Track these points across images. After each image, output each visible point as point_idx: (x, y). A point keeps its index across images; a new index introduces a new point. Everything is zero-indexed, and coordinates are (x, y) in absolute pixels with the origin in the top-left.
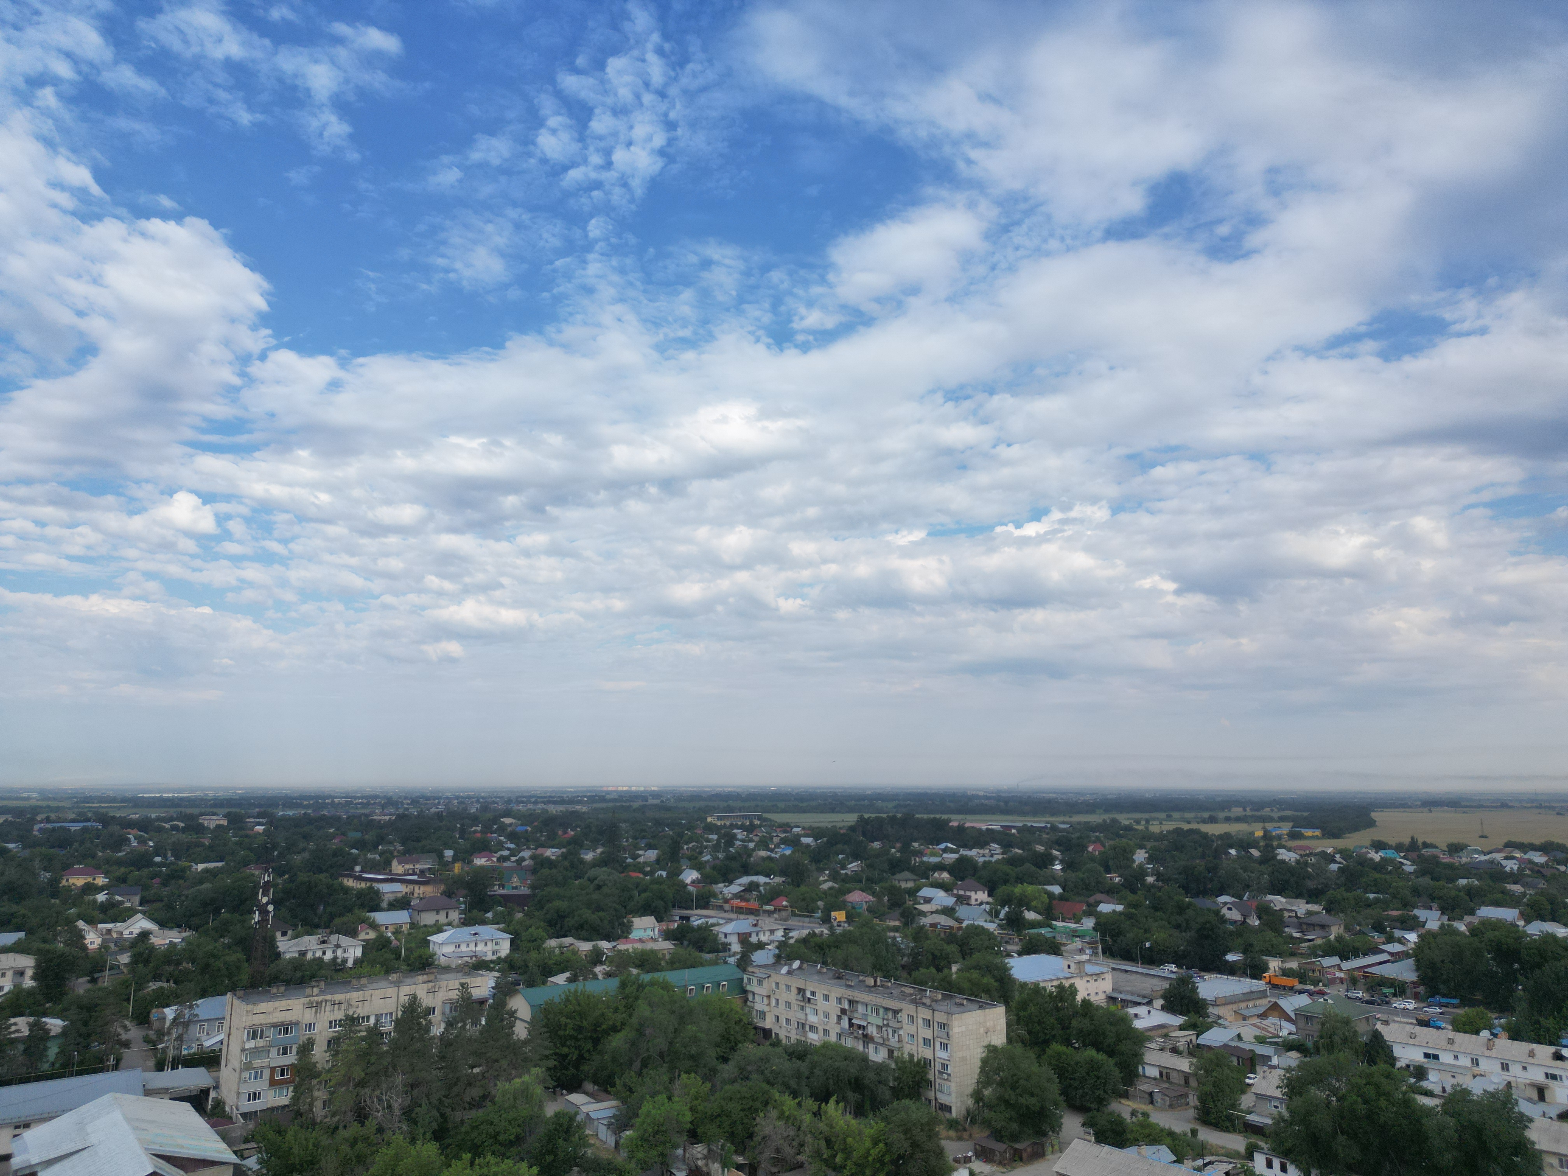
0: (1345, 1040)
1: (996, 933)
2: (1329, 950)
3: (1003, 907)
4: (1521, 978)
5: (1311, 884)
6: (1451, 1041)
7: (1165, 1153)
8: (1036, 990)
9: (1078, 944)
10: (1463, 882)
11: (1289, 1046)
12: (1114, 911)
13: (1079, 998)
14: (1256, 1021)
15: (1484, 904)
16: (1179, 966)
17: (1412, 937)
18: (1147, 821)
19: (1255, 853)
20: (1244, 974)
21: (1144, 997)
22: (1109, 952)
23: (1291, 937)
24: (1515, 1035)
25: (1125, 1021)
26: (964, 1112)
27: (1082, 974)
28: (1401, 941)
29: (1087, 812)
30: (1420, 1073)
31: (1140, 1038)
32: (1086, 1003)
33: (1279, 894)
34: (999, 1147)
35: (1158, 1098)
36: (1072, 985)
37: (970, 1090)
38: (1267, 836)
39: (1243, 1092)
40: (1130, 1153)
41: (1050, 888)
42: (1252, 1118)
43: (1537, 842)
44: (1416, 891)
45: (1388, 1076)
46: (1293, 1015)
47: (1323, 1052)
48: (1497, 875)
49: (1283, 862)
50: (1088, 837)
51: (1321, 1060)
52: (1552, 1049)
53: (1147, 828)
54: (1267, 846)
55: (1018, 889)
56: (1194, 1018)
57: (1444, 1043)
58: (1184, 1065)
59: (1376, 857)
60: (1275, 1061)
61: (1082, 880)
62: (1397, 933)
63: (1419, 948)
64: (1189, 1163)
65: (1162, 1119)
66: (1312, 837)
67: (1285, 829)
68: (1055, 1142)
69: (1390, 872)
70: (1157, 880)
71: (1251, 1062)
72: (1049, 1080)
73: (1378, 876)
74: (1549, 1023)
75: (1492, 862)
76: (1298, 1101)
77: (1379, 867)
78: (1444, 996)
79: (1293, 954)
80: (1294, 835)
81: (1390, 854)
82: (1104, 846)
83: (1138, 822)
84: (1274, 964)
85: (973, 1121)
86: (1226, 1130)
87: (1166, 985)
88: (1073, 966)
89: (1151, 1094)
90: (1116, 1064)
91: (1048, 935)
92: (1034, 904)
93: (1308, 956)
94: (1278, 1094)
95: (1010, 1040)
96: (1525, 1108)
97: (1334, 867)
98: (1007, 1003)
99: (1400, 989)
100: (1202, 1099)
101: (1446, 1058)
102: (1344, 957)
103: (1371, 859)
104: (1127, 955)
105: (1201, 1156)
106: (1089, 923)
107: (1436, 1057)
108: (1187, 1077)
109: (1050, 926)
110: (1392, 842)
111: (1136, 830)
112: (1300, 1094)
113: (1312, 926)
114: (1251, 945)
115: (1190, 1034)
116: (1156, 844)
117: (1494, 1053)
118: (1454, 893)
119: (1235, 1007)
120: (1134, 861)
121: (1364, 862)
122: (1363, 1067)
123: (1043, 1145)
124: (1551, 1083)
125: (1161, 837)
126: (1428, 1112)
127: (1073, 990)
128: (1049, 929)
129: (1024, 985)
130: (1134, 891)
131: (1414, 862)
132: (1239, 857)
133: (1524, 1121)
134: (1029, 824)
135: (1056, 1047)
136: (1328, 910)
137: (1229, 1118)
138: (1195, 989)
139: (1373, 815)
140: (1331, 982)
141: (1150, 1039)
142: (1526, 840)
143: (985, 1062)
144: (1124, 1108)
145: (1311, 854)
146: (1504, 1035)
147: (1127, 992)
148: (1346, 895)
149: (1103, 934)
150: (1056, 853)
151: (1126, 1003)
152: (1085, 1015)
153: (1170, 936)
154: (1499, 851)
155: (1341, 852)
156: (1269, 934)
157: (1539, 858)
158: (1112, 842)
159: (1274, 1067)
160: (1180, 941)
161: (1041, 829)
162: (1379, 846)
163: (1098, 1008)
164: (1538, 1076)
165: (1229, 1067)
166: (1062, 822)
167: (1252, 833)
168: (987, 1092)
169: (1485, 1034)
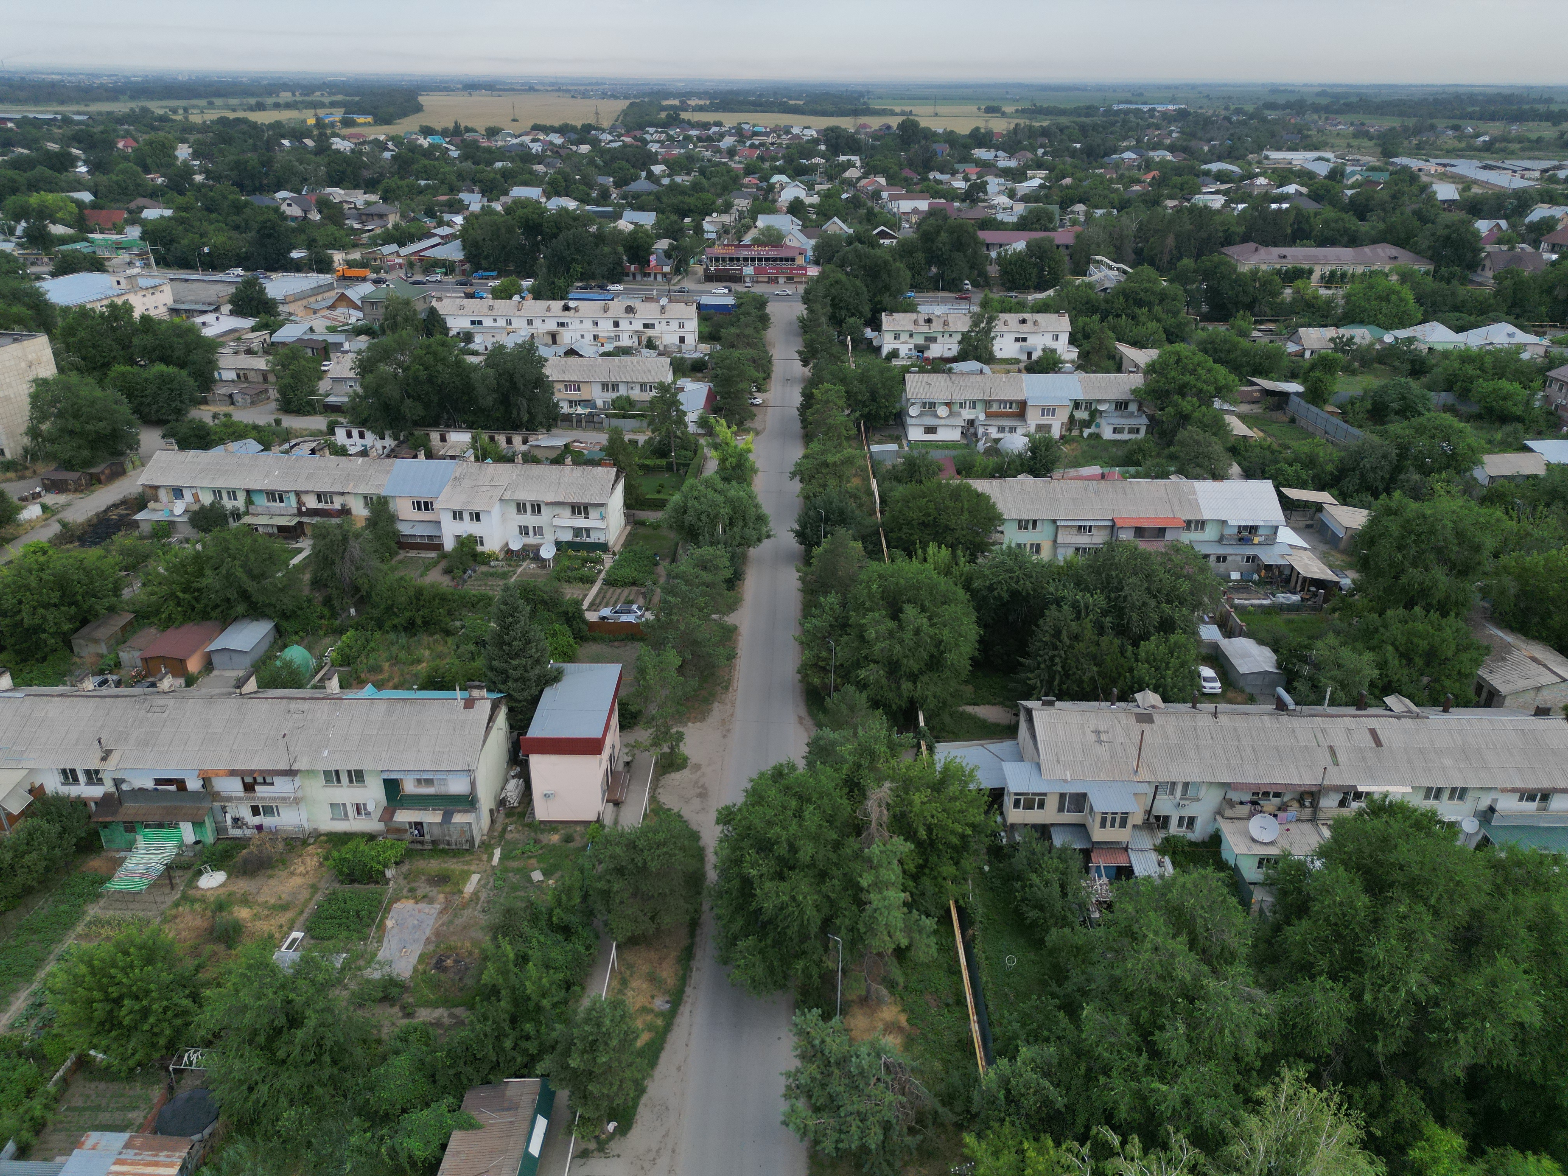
0: (406, 320)
1: (15, 253)
2: (388, 239)
3: (18, 221)
4: (542, 248)
5: (367, 174)
6: (491, 308)
7: (252, 445)
8: (84, 313)
9: (125, 257)
10: (498, 165)
11: (358, 331)
12: (162, 217)
13: (137, 315)
14: (326, 312)
15: (516, 184)
16: (246, 269)
17: (459, 220)
18: (186, 110)
19: (309, 143)
20: (311, 270)
21: (210, 304)
22: (163, 262)
23: (352, 229)
24: (538, 295)
25: (193, 332)
26: (20, 451)
27: (135, 288)
28: (449, 224)
29: (108, 99)
30: (468, 337)
31: (212, 346)
32: (146, 319)
33: (337, 185)
34: (71, 476)
35: (238, 398)
36: (126, 302)
37: (23, 428)
38: (320, 124)
39: (320, 378)
40: (217, 452)
41: (77, 195)
42: (330, 399)
43: (556, 124)
44: (460, 176)
45: (443, 344)
46: (359, 303)
47: (388, 332)
48: (525, 157)
49: (338, 151)
50: (115, 130)
51: (387, 340)
52: (562, 303)
53: (186, 118)
54: (321, 134)
55: (34, 199)
56: (265, 318)
57: (485, 310)
58: (261, 363)
59: (425, 142)
60: (346, 347)
61: (117, 183)
62: (446, 217)
63: (464, 229)
64: (276, 449)
65: (244, 416)
66: (365, 124)
67: (337, 115)
68: (135, 458)
69: (437, 159)
70: (207, 178)
71: (325, 351)
72: (116, 402)
73: (427, 162)
74: (560, 282)
75: (521, 145)
76: (369, 378)
77: (428, 153)
78: (486, 270)
79: (355, 246)
80: (347, 123)
81: (437, 139)
82: (137, 141)
83: (175, 111)
84: (338, 257)
85: (34, 458)
86: (308, 414)
87: (232, 290)
88: (122, 281)
89: (231, 396)
90: (189, 375)
91: (86, 251)
92: (59, 215)
93: (369, 245)
94: (352, 374)
95: (61, 369)
96: (543, 351)
97: (387, 155)
98: (48, 331)
99: (448, 267)
100: (282, 391)
101: (487, 322)
102: (402, 244)
103: (421, 146)
104: (185, 264)
105: (287, 440)
106: (134, 232)
107: (480, 323)
108: (265, 375)
109: (86, 240)
110: (438, 127)
111: (173, 121)
112: (371, 372)
113: (371, 216)
114: (314, 240)
115: (264, 334)
116: (200, 136)
117: (522, 313)
118: (492, 175)
119: (304, 302)
120: (176, 158)
121: (414, 148)
122: (423, 340)
123: (122, 464)
124: (561, 329)
125: (204, 128)
126: (476, 367)
127: (128, 308)
128: (86, 244)
129: (66, 310)
130: (181, 193)
131: (458, 148)
132: (293, 148)
133: (542, 361)
134: (31, 116)
135: (119, 368)
136: (385, 199)
137: (310, 403)
138: (262, 291)
139: (422, 99)
140: (392, 268)
141: (222, 345)
142: (548, 123)
143: (35, 398)
144: (204, 414)
145: (364, 143)
146: (529, 296)
147: (191, 302)
148: (401, 183)
149: (153, 243)
150: (75, 151)
151: (190, 313)
152: (146, 331)
153: (230, 238)
154: (527, 134)
155: (392, 139)
156: (332, 228)
157: (557, 139)
158: (146, 137)
159: (347, 352)
160: (242, 242)
161: (48, 122)
162: (427, 131)
163: (160, 322)
164: (552, 325)
165: (305, 359)
166: (78, 113)
167: (304, 121)
168: (45, 427)
169: (516, 298)
